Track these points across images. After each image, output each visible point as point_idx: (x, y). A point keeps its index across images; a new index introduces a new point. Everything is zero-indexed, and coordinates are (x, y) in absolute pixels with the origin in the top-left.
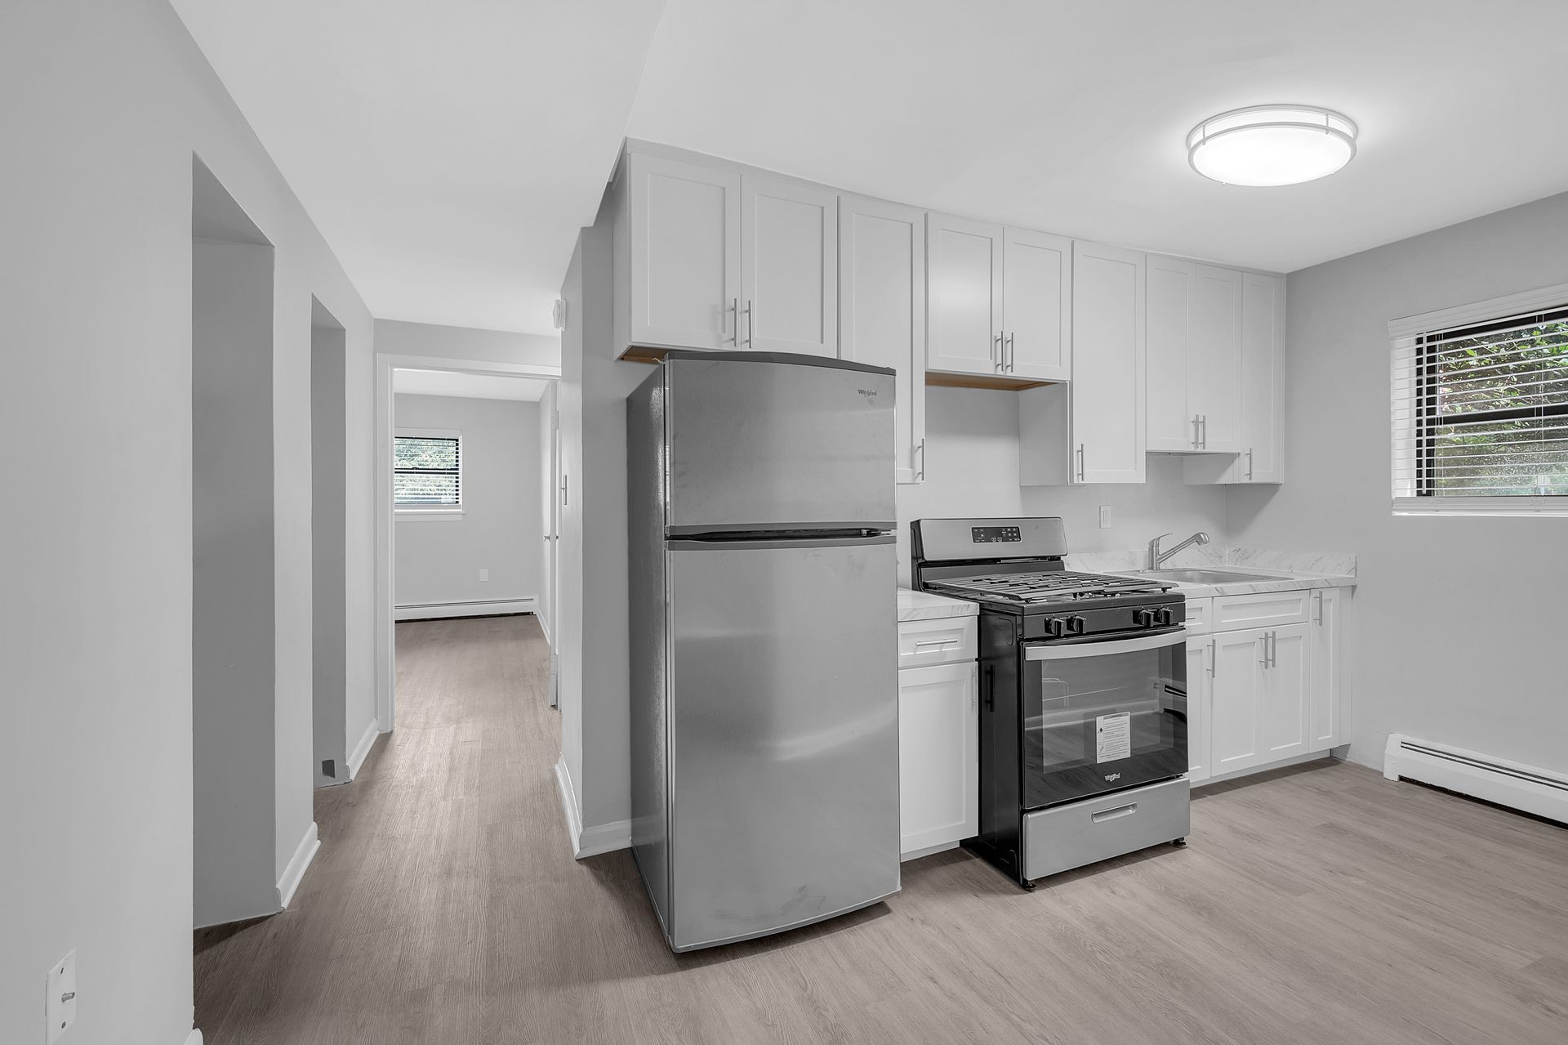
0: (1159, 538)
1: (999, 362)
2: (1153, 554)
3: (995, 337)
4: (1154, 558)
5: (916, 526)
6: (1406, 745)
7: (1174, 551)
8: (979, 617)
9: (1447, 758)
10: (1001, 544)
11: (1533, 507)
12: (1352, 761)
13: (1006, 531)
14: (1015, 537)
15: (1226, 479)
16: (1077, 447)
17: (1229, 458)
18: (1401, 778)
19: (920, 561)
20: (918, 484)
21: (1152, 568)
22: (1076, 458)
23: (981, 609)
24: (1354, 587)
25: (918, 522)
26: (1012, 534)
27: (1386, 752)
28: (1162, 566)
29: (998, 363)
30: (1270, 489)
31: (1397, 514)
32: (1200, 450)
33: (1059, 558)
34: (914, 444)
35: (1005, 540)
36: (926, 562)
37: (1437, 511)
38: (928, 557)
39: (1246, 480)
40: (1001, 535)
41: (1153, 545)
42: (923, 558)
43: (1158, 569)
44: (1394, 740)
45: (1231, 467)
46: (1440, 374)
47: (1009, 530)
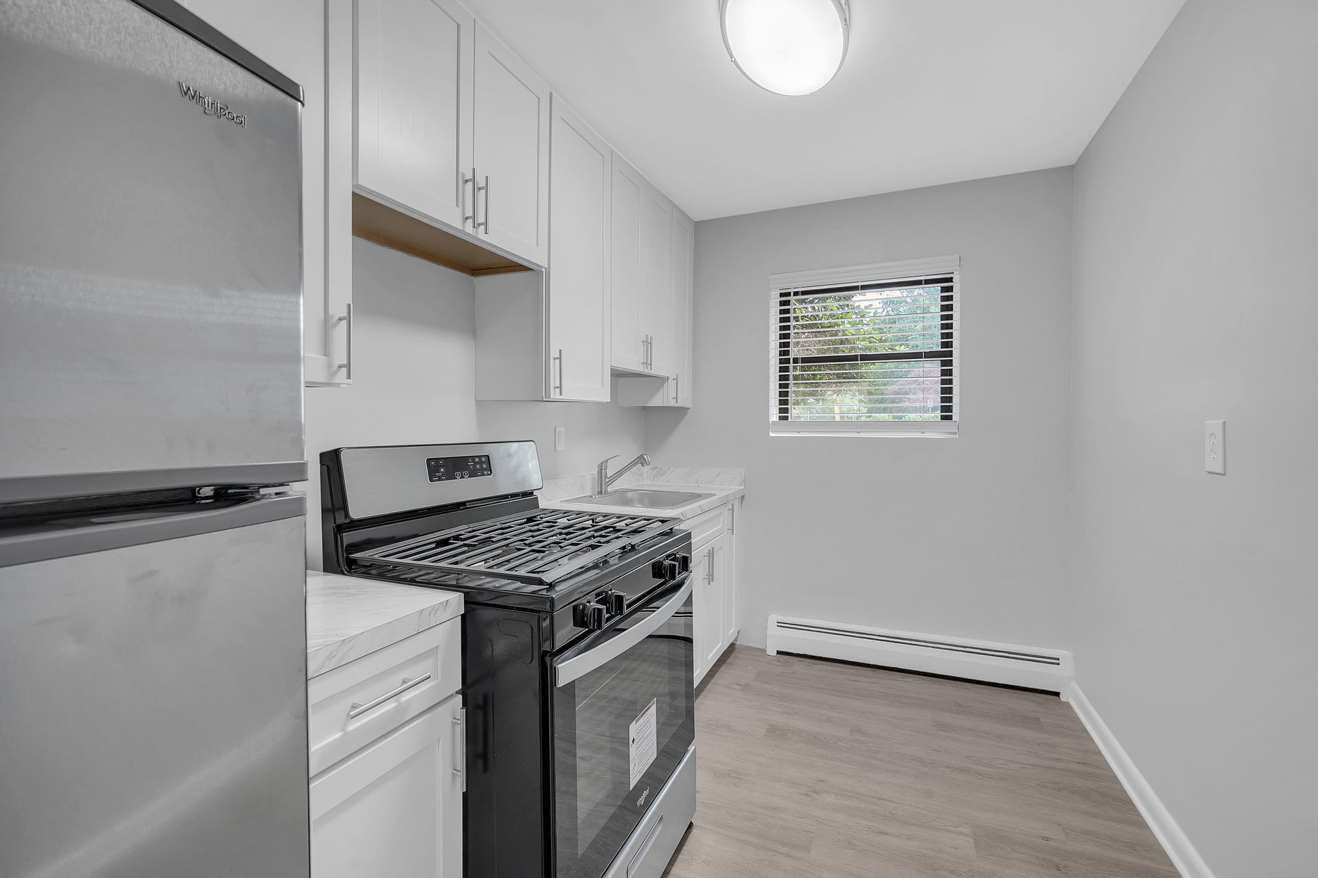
0: (608, 460)
1: (469, 213)
2: (601, 477)
3: (463, 175)
4: (603, 480)
5: (331, 462)
6: (781, 625)
7: (620, 473)
8: (463, 616)
9: (806, 630)
10: (468, 481)
11: (856, 430)
12: (742, 644)
13: (473, 461)
14: (485, 469)
15: (656, 401)
16: (554, 353)
17: (661, 381)
18: (778, 652)
19: (341, 519)
20: (338, 385)
21: (601, 492)
22: (554, 366)
23: (467, 602)
24: (743, 497)
25: (336, 453)
26: (481, 466)
27: (768, 633)
28: (610, 489)
29: (467, 215)
30: (682, 411)
31: (772, 435)
32: (647, 371)
33: (531, 493)
34: (331, 312)
35: (473, 474)
36: (353, 521)
37: (799, 432)
38: (356, 512)
39: (672, 403)
40: (467, 468)
41: (602, 468)
42: (347, 515)
43: (606, 492)
44: (773, 619)
45: (662, 390)
46: (793, 323)
47: (477, 460)
